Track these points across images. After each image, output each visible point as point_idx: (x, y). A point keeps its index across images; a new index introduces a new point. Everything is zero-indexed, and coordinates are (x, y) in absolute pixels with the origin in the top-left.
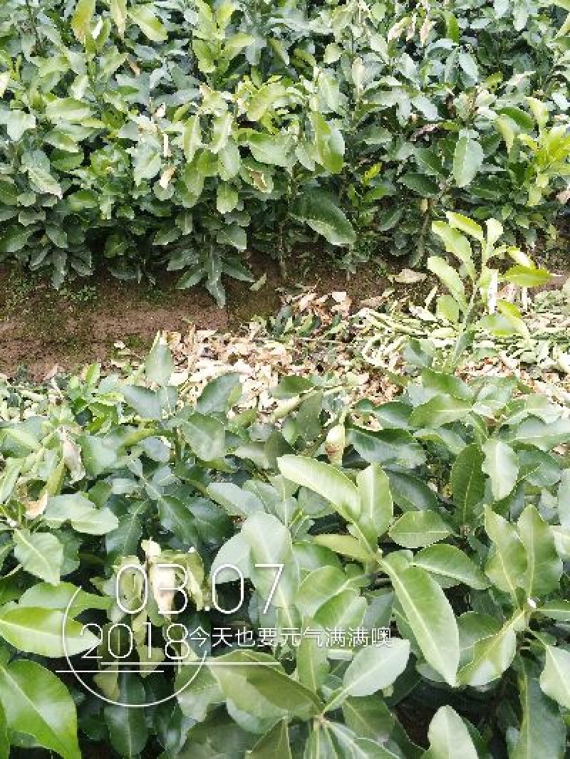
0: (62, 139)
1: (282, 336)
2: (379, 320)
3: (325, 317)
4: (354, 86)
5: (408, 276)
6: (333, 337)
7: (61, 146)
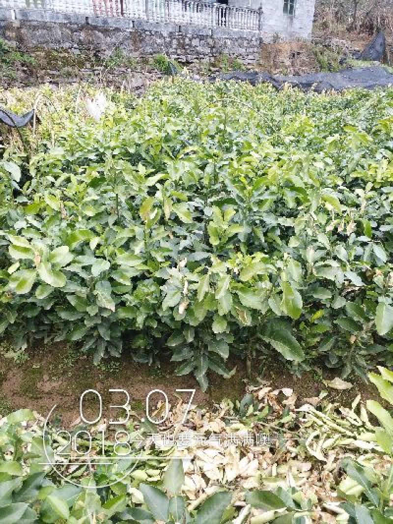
0: (122, 276)
1: (244, 418)
2: (318, 417)
3: (277, 407)
4: (307, 262)
5: (339, 384)
6: (282, 425)
7: (121, 281)
